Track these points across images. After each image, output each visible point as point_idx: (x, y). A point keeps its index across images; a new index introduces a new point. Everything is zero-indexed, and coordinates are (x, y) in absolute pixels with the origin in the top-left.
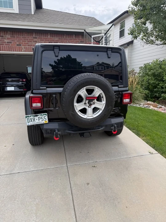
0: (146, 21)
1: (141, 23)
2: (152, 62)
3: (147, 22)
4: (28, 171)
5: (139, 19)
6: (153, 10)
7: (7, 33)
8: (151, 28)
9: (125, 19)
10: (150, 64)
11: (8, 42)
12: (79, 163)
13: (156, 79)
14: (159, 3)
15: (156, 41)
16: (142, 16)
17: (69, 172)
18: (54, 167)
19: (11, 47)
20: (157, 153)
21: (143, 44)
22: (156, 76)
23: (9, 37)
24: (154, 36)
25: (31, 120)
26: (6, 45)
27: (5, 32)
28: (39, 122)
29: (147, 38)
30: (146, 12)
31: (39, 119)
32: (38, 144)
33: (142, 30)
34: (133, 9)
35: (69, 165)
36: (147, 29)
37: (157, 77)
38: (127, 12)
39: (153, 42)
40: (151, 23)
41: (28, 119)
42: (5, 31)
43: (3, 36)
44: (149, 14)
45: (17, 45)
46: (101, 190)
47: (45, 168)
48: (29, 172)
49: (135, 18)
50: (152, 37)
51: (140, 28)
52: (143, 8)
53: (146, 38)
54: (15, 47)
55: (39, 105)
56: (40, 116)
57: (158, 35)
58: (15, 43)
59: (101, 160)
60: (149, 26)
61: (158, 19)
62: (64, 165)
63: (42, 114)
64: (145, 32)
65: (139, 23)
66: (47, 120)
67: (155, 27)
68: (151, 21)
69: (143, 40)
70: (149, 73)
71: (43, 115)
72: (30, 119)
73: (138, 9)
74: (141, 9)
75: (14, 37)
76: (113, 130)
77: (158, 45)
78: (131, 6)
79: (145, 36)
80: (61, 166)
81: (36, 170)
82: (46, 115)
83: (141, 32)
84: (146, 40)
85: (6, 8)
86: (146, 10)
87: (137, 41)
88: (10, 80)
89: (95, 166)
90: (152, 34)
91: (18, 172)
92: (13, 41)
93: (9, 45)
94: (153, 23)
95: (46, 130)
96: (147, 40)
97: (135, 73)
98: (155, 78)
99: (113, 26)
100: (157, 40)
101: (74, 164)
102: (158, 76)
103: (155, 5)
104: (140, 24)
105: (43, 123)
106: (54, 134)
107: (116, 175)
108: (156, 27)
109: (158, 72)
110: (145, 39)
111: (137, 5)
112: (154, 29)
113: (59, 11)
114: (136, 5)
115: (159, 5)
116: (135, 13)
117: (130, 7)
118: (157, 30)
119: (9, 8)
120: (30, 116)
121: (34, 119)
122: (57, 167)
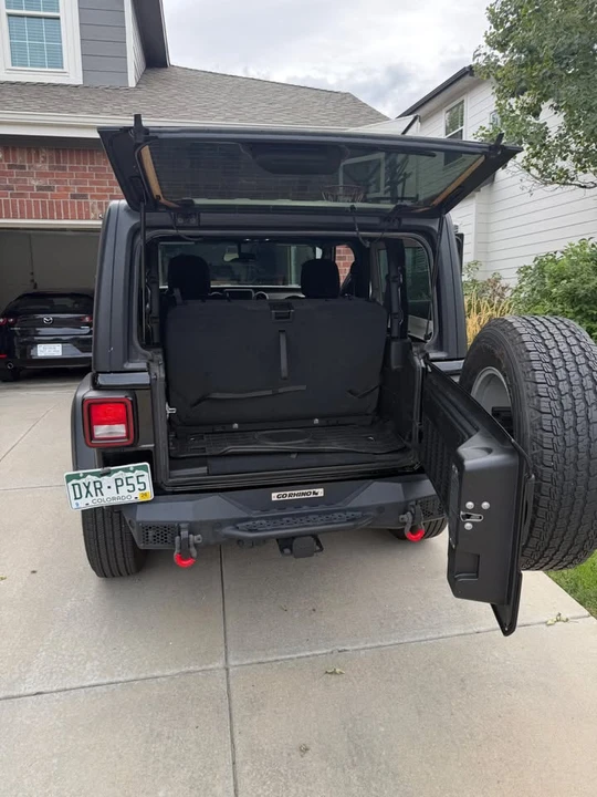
0: (539, 100)
1: (522, 108)
2: (563, 249)
3: (545, 106)
4: (74, 685)
5: (513, 96)
6: (565, 62)
7: (38, 154)
8: (560, 127)
9: (464, 97)
10: (558, 255)
11: (39, 188)
12: (274, 658)
13: (580, 311)
14: (584, 37)
15: (580, 173)
16: (523, 84)
17: (234, 697)
18: (177, 671)
19: (51, 203)
20: (587, 613)
21: (528, 184)
22: (580, 300)
23: (46, 168)
24: (570, 157)
25: (87, 488)
26: (32, 196)
27: (29, 153)
28: (116, 496)
29: (546, 163)
30: (539, 71)
31: (117, 486)
32: (123, 571)
33: (526, 137)
34: (493, 60)
35: (237, 663)
36: (543, 131)
37: (586, 306)
38: (468, 71)
39: (568, 178)
40: (556, 108)
41: (76, 487)
42: (29, 149)
43: (23, 167)
44: (550, 77)
45: (74, 196)
46: (354, 779)
47: (142, 676)
48: (78, 691)
49: (499, 91)
50: (564, 159)
51: (519, 128)
52: (527, 56)
53: (541, 162)
54: (66, 203)
55: (120, 430)
56: (120, 472)
57: (586, 153)
58: (67, 189)
59: (362, 645)
60: (552, 120)
61: (585, 95)
62: (217, 665)
63: (131, 466)
64: (535, 141)
65: (513, 111)
66: (149, 490)
67: (572, 124)
68: (558, 102)
69: (529, 170)
70: (554, 290)
71: (133, 472)
72: (82, 486)
73: (511, 61)
74: (519, 59)
75: (64, 169)
76: (410, 526)
77: (585, 187)
78: (482, 51)
79: (536, 155)
80: (204, 667)
81: (105, 681)
82: (144, 468)
83: (520, 142)
84: (541, 172)
85: (42, 67)
86: (540, 62)
87: (510, 175)
88: (46, 318)
89: (338, 670)
90: (562, 149)
91: (35, 691)
92: (57, 182)
93: (45, 196)
94: (567, 107)
95: (146, 528)
96: (545, 170)
97: (503, 289)
98: (577, 309)
99: (417, 123)
100: (584, 169)
101: (254, 660)
102: (586, 303)
103: (570, 45)
104: (518, 112)
105: (133, 500)
106: (174, 541)
107: (419, 713)
108: (577, 125)
109: (586, 286)
110: (536, 166)
111: (506, 44)
112: (569, 129)
113: (225, 75)
114: (502, 47)
115: (584, 42)
116: (499, 75)
117: (479, 55)
118: (581, 133)
119: (49, 67)
120: (85, 475)
121: (98, 485)
122: (188, 672)
